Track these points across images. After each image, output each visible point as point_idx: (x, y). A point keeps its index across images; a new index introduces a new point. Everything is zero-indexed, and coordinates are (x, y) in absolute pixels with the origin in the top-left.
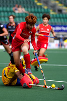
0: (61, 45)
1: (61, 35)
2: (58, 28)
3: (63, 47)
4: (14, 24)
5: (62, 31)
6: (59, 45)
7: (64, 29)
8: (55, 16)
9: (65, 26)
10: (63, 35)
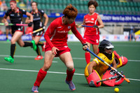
0: (131, 37)
2: (128, 18)
3: (134, 40)
4: (37, 11)
5: (132, 21)
6: (129, 38)
7: (134, 19)
8: (125, 4)
9: (136, 16)
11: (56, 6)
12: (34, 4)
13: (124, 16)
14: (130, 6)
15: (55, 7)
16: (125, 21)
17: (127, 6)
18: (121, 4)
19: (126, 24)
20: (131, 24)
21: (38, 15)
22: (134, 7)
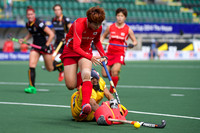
0: (153, 54)
1: (153, 38)
2: (148, 28)
3: (156, 58)
4: (61, 18)
5: (154, 32)
6: (150, 55)
7: (157, 28)
8: (143, 8)
10: (156, 39)
11: (46, 11)
12: (58, 8)
13: (142, 24)
14: (151, 11)
15: (44, 13)
16: (144, 32)
17: (146, 11)
18: (137, 8)
19: (145, 35)
20: (153, 36)
21: (61, 23)
22: (157, 11)
